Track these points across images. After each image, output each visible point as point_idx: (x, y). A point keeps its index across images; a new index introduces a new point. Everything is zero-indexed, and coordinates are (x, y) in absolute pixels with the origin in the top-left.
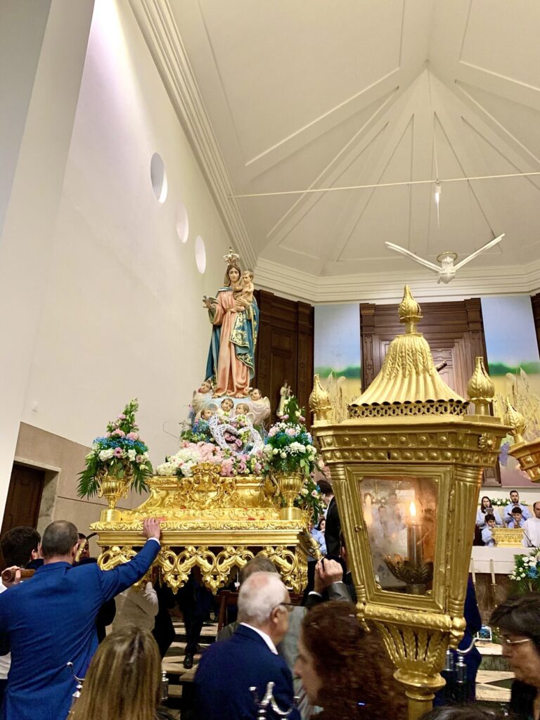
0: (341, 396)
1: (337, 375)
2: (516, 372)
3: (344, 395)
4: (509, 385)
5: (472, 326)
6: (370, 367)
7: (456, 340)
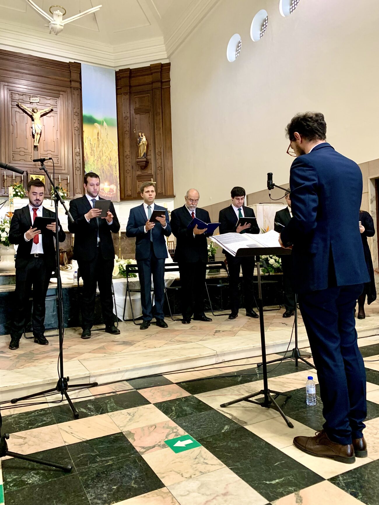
2: (101, 123)
4: (96, 132)
5: (74, 84)
7: (61, 93)
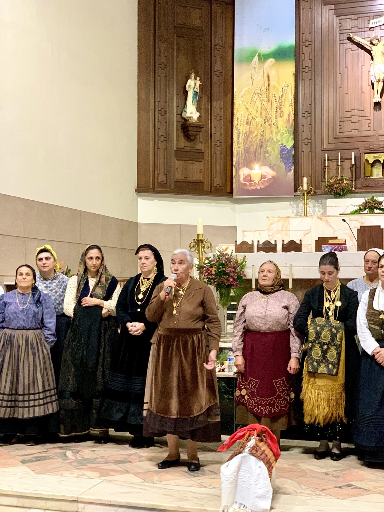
0: (269, 85)
1: (263, 58)
3: (272, 83)
6: (307, 43)
